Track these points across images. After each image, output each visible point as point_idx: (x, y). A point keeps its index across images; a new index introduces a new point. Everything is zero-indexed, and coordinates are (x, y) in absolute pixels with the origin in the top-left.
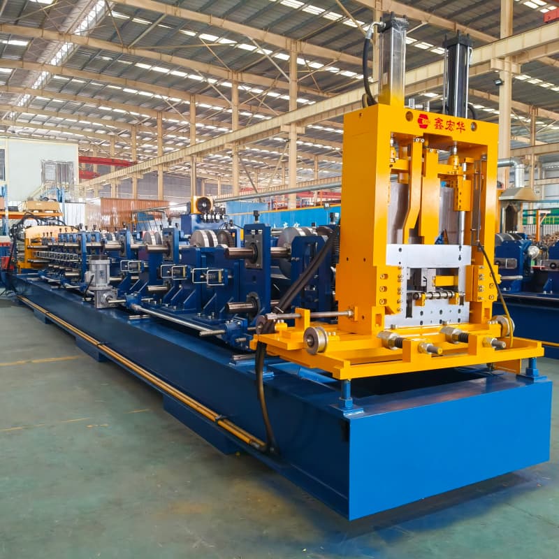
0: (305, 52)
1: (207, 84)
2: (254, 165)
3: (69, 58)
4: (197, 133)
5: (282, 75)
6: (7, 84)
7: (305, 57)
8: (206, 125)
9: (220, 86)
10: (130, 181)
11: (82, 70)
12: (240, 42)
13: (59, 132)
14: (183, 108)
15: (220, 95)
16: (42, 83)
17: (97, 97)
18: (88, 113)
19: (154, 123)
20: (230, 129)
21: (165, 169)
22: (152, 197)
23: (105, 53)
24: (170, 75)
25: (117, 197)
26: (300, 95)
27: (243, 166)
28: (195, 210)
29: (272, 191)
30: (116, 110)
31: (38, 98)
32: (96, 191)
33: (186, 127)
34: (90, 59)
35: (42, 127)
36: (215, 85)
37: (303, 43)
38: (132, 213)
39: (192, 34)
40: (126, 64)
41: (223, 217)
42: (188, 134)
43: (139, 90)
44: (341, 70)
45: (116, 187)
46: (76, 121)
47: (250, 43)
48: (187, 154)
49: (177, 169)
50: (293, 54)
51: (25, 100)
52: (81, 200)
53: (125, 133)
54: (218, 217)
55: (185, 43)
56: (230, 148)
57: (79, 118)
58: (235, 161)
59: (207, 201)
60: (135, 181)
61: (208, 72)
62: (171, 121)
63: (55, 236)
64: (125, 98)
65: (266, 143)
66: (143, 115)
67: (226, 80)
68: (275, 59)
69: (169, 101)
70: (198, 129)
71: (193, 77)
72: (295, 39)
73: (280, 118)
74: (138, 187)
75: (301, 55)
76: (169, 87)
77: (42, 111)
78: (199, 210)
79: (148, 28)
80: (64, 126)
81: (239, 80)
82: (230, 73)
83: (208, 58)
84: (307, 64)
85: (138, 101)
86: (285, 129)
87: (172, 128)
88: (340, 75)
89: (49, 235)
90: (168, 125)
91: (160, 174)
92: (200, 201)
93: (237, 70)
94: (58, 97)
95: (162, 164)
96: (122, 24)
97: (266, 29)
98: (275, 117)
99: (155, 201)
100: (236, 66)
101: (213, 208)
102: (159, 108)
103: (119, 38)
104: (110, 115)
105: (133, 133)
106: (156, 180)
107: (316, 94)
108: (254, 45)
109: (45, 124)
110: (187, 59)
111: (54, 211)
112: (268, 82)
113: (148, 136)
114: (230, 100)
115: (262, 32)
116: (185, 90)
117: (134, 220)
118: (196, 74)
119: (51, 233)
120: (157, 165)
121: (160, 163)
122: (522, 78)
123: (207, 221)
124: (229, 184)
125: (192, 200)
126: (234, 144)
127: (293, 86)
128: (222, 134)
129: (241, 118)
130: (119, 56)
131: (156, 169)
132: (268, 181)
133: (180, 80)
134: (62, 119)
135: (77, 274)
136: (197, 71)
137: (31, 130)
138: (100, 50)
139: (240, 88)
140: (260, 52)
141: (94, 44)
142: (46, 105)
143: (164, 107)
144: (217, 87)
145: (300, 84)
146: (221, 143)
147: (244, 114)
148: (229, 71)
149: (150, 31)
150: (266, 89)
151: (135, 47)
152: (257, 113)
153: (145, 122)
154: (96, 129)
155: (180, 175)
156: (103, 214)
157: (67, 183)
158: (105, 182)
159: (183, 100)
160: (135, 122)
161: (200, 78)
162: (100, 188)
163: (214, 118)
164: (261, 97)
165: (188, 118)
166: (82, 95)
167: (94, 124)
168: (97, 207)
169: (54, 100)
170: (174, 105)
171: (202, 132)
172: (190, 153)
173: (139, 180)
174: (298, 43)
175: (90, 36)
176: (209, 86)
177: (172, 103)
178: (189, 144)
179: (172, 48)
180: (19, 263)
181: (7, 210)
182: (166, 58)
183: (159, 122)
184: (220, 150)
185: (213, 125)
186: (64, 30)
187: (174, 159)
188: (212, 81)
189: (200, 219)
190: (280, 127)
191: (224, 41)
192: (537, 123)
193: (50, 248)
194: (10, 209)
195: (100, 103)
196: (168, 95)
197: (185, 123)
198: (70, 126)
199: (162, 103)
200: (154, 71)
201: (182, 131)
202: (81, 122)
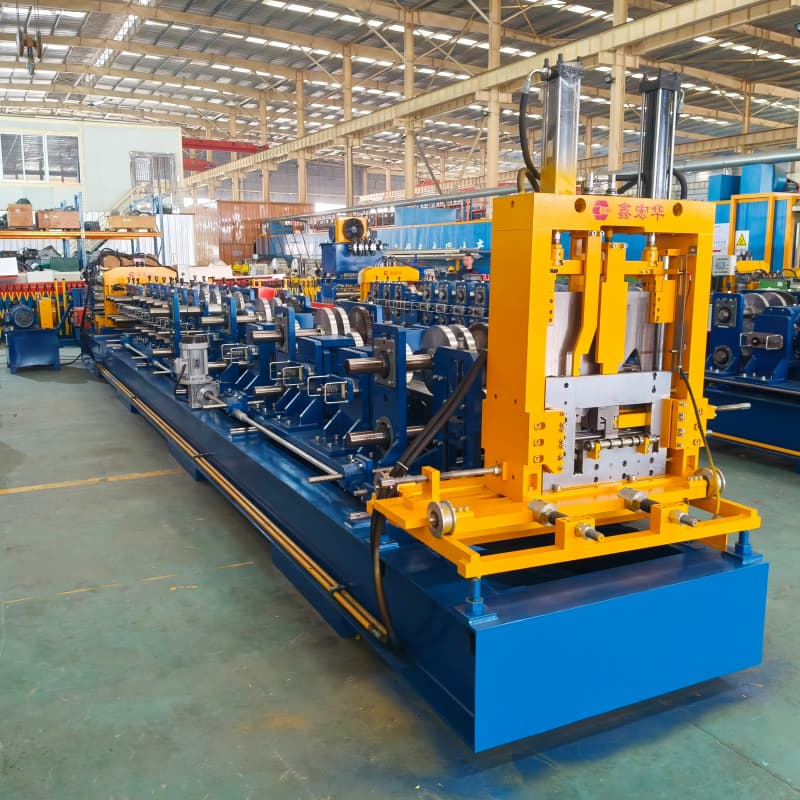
1: (365, 28)
2: (439, 145)
4: (354, 100)
5: (478, 15)
6: (78, 35)
8: (368, 89)
9: (387, 31)
10: (259, 174)
11: (184, 11)
13: (157, 103)
14: (334, 65)
15: (385, 45)
16: (129, 32)
17: (209, 51)
18: (197, 73)
19: (292, 87)
20: (403, 94)
21: (308, 156)
22: (290, 199)
24: (313, 15)
25: (242, 199)
26: (505, 42)
27: (421, 149)
28: (341, 238)
30: (236, 69)
31: (125, 53)
32: (211, 188)
33: (339, 91)
35: (132, 95)
36: (379, 30)
38: (262, 222)
42: (340, 102)
43: (269, 39)
44: (568, 4)
45: (239, 182)
46: (179, 86)
48: (339, 134)
49: (327, 153)
51: (107, 57)
53: (250, 102)
56: (403, 125)
57: (184, 82)
58: (409, 143)
59: (358, 223)
60: (265, 174)
61: (369, 10)
62: (317, 83)
63: (143, 285)
64: (249, 53)
65: (457, 113)
66: (276, 76)
67: (395, 23)
69: (312, 55)
70: (355, 94)
71: (346, 18)
73: (475, 80)
74: (270, 182)
76: (313, 34)
77: (131, 73)
78: (346, 237)
80: (164, 95)
81: (415, 22)
82: (402, 13)
85: (269, 55)
86: (483, 96)
87: (318, 94)
88: (566, 11)
89: (136, 281)
90: (313, 89)
91: (302, 164)
92: (348, 224)
93: (412, 7)
94: (152, 52)
95: (303, 149)
99: (293, 205)
101: (367, 234)
102: (298, 65)
104: (228, 77)
105: (262, 103)
106: (295, 172)
107: (531, 40)
109: (137, 91)
111: (149, 230)
112: (458, 23)
113: (284, 106)
114: (402, 52)
116: (336, 38)
117: (264, 233)
118: (352, 14)
119: (138, 279)
120: (297, 151)
121: (300, 147)
123: (359, 253)
124: (402, 173)
126: (407, 120)
127: (494, 31)
128: (393, 102)
129: (418, 78)
131: (295, 156)
132: (460, 168)
133: (328, 22)
134: (159, 83)
136: (353, 10)
137: (117, 100)
139: (416, 33)
142: (136, 63)
143: (305, 64)
144: (382, 34)
145: (505, 26)
146: (388, 118)
147: (424, 71)
148: (399, 9)
150: (456, 34)
152: (443, 70)
153: (276, 87)
154: (209, 97)
155: (332, 162)
156: (223, 224)
157: (168, 181)
158: (223, 176)
159: (333, 52)
160: (264, 86)
161: (357, 20)
162: (217, 184)
163: (381, 79)
164: (447, 46)
165: (341, 79)
166: (185, 48)
167: (206, 90)
168: (212, 211)
169: (147, 57)
170: (321, 59)
171: (362, 99)
172: (343, 133)
173: (271, 173)
176: (370, 32)
177: (316, 57)
178: (342, 117)
180: (98, 318)
181: (83, 230)
183: (299, 86)
184: (388, 126)
185: (377, 88)
187: (321, 142)
188: (374, 24)
189: (348, 251)
190: (473, 94)
194: (88, 227)
195: (212, 59)
196: (310, 46)
197: (336, 86)
198: (172, 94)
199: (301, 56)
200: (290, 11)
201: (332, 97)
202: (187, 87)
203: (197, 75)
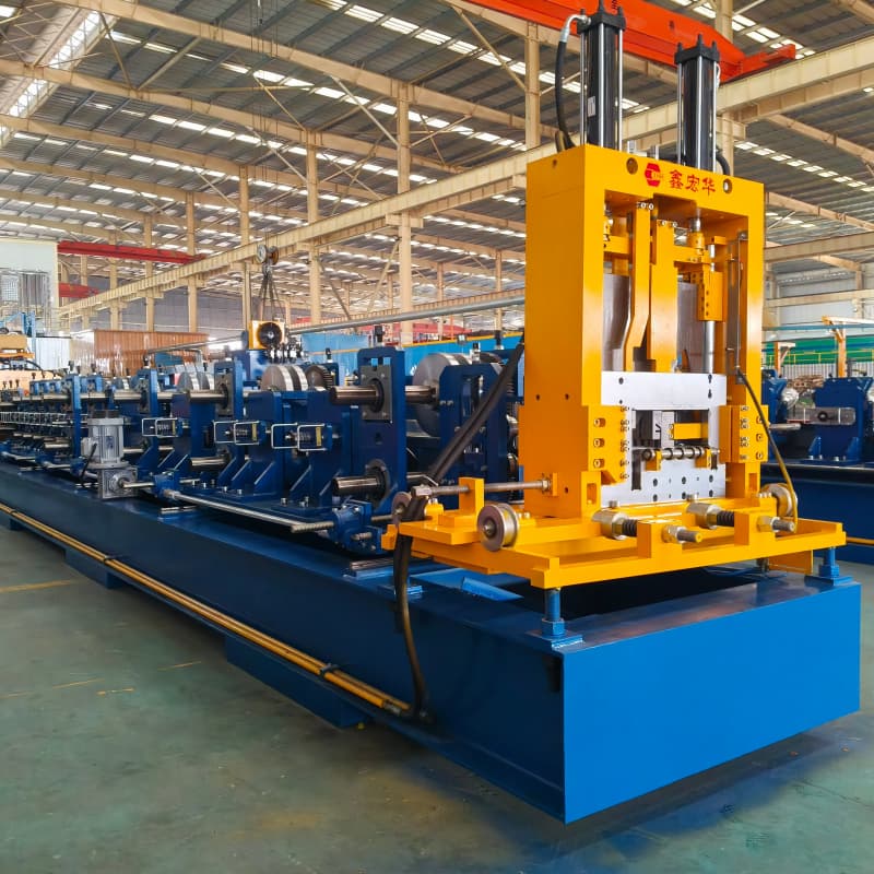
0: (419, 102)
1: (267, 149)
2: (342, 277)
3: (41, 104)
4: (252, 226)
5: (386, 138)
7: (422, 110)
8: (266, 214)
9: (287, 152)
10: (143, 302)
11: (61, 124)
12: (319, 85)
13: (24, 225)
14: (228, 187)
15: (287, 167)
17: (86, 169)
18: (71, 194)
19: (181, 211)
20: (304, 221)
21: (199, 283)
22: (178, 328)
23: (101, 97)
24: (207, 134)
25: (121, 329)
26: (415, 169)
27: (327, 278)
28: (256, 343)
29: (373, 318)
30: (118, 190)
32: (86, 320)
33: (233, 217)
34: (75, 108)
36: (279, 151)
37: (417, 89)
38: (145, 353)
39: (243, 70)
40: (134, 116)
41: (302, 354)
42: (236, 228)
43: (157, 158)
44: (475, 131)
45: (119, 313)
46: (52, 207)
47: (334, 86)
48: (235, 259)
49: (218, 283)
50: (403, 105)
52: (61, 334)
53: (133, 226)
54: (293, 354)
55: (231, 85)
56: (306, 249)
57: (57, 202)
58: (314, 271)
59: (276, 329)
60: (150, 302)
61: (268, 130)
62: (209, 207)
63: (25, 386)
64: (132, 172)
65: (361, 243)
66: (163, 198)
67: (297, 144)
68: (373, 112)
69: (206, 176)
70: (252, 220)
71: (243, 138)
72: (405, 81)
73: (385, 204)
74: (155, 314)
75: (413, 107)
76: (205, 154)
78: (261, 344)
79: (169, 60)
80: (33, 216)
81: (318, 144)
82: (303, 134)
83: (269, 108)
84: (424, 120)
85: (155, 176)
86: (393, 220)
87: (209, 219)
88: (474, 139)
89: (14, 385)
90: (203, 214)
91: (192, 291)
92: (264, 329)
93: (315, 128)
94: (21, 168)
95: (194, 275)
96: (128, 50)
97: (358, 64)
98: (373, 202)
99: (183, 334)
100: (313, 121)
101: (284, 340)
102: (188, 187)
103: (122, 74)
104: (106, 198)
105: (147, 228)
106: (185, 303)
107: (439, 167)
108: (341, 89)
109: (1, 211)
110: (235, 109)
111: (19, 350)
112: (363, 147)
113: (171, 231)
114: (305, 175)
115: (353, 70)
116: (231, 159)
118: (250, 134)
119: (17, 382)
120: (188, 277)
121: (191, 273)
122: (746, 146)
123: (276, 360)
124: (303, 307)
125: (251, 327)
126: (312, 244)
127: (403, 155)
128: (291, 228)
129: (322, 204)
130: (123, 102)
131: (184, 283)
132: (367, 302)
133: (223, 142)
134: (28, 203)
135: (66, 446)
136: (251, 129)
138: (92, 92)
139: (319, 156)
140: (350, 100)
141: (82, 83)
142: (2, 180)
143: (197, 186)
144: (283, 155)
145: (414, 152)
146: (291, 242)
147: (326, 197)
148: (301, 130)
149: (174, 65)
150: (359, 158)
151: (148, 89)
152: (347, 197)
153: (164, 210)
154: (86, 219)
155: (225, 293)
156: (98, 356)
157: (39, 306)
158: (100, 305)
159: (227, 174)
160: (149, 209)
161: (255, 140)
162: (92, 314)
163: (280, 204)
164: (352, 171)
165: (237, 202)
166: (60, 164)
167: (83, 211)
168: (87, 345)
169: (15, 173)
170: (214, 182)
171: (258, 225)
172: (240, 258)
173: (156, 302)
174: (410, 87)
175: (75, 70)
176: (270, 153)
177: (210, 178)
178: (238, 243)
179: (209, 92)
182: (200, 107)
183: (189, 209)
184: (290, 253)
185: (276, 215)
186: (33, 60)
187: (215, 267)
188: (274, 145)
189: (263, 358)
190: (384, 217)
191: (293, 82)
192: (768, 214)
193: (16, 406)
195: (91, 178)
196: (203, 167)
197: (231, 210)
198: (42, 215)
199: (193, 178)
200: (181, 128)
201: (226, 223)
202: (60, 208)
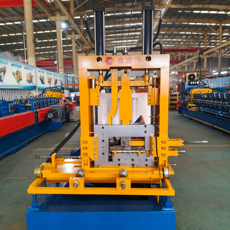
10: (193, 63)
11: (170, 18)
13: (165, 45)
14: (216, 28)
17: (178, 29)
21: (208, 57)
23: (179, 9)
28: (188, 80)
30: (187, 33)
31: (155, 32)
40: (188, 12)
43: (196, 23)
45: (187, 66)
46: (171, 40)
48: (217, 49)
53: (192, 42)
54: (198, 83)
59: (193, 75)
61: (227, 9)
62: (212, 34)
64: (190, 28)
66: (199, 34)
71: (220, 13)
76: (209, 19)
85: (196, 28)
87: (213, 37)
91: (205, 59)
92: (190, 76)
94: (162, 31)
104: (184, 35)
105: (195, 42)
113: (202, 42)
116: (217, 19)
120: (204, 55)
123: (192, 85)
125: (186, 75)
133: (214, 15)
136: (221, 9)
138: (176, 8)
141: (173, 6)
143: (208, 29)
151: (191, 4)
154: (180, 42)
156: (179, 78)
158: (183, 65)
159: (217, 24)
160: (196, 37)
161: (223, 13)
162: (181, 67)
165: (219, 32)
167: (178, 40)
170: (212, 27)
173: (196, 63)
183: (206, 35)
187: (211, 51)
195: (179, 31)
196: (209, 23)
198: (169, 42)
199: (206, 27)
200: (201, 13)
201: (217, 38)
202: (173, 40)
203: (175, 36)
